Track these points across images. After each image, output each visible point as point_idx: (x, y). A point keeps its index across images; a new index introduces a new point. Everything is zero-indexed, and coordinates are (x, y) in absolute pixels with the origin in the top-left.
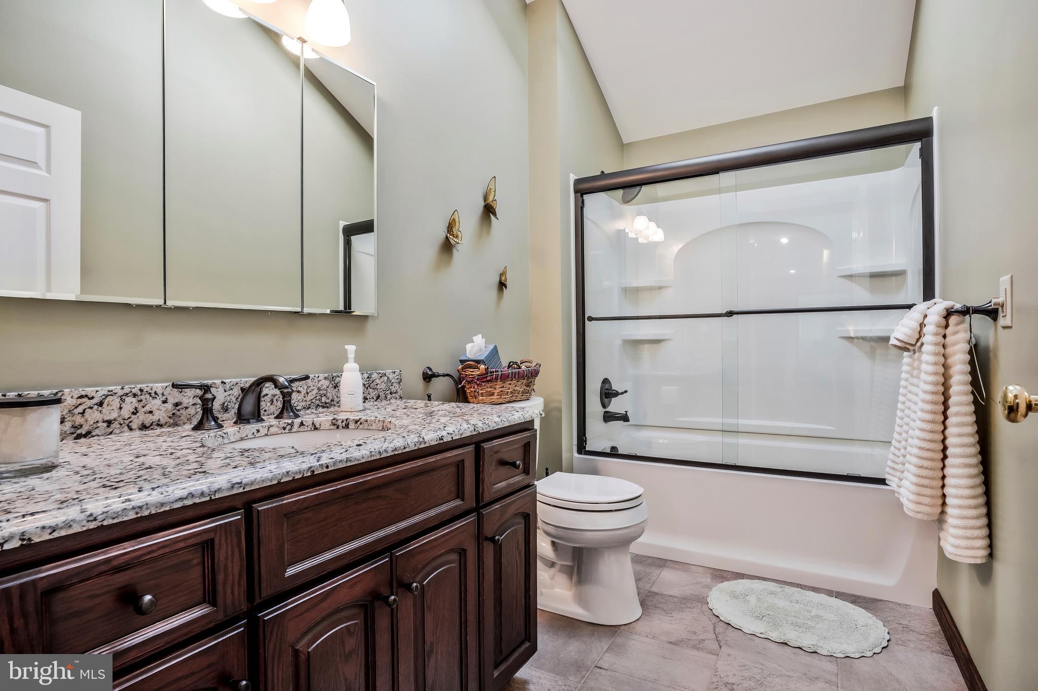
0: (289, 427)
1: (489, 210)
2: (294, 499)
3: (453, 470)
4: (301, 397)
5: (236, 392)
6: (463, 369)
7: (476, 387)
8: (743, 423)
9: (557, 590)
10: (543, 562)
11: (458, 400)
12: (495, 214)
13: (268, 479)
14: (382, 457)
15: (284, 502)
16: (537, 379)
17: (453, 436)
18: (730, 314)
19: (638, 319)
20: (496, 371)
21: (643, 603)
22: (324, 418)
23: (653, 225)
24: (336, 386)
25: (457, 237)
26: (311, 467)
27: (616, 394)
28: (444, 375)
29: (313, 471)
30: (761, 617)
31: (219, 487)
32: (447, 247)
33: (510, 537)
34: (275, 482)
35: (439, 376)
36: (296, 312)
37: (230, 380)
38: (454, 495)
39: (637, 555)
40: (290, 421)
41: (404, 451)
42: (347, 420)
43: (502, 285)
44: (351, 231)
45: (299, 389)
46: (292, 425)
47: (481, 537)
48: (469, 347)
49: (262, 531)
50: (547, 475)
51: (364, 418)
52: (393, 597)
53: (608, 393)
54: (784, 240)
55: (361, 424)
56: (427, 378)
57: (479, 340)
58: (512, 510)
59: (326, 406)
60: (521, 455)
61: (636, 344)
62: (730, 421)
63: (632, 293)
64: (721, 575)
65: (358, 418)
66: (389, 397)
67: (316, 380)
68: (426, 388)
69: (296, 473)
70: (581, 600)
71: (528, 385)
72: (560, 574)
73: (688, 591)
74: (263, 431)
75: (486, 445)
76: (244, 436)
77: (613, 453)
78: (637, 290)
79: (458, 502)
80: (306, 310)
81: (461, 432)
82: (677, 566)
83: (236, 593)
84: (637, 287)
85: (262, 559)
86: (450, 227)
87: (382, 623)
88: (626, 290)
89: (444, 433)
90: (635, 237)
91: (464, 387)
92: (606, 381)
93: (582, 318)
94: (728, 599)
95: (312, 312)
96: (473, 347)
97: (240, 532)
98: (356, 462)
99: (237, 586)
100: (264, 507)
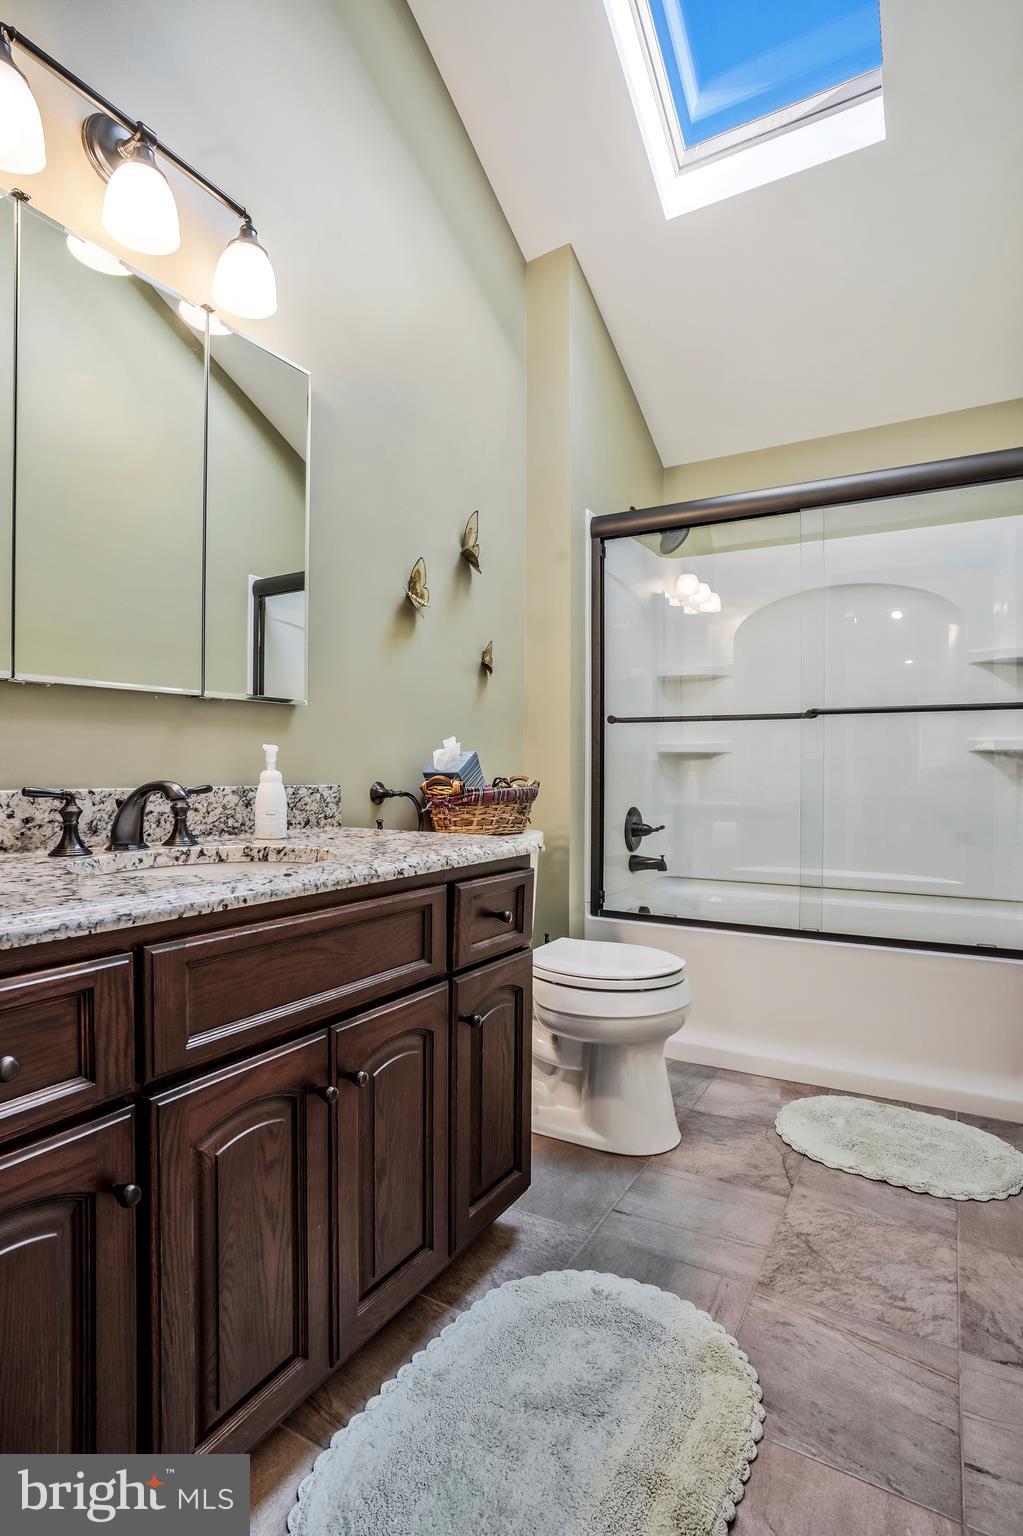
0: (183, 857)
1: (468, 559)
2: (200, 943)
3: (416, 918)
4: (199, 817)
5: (110, 806)
6: (428, 786)
7: (447, 812)
8: (831, 874)
9: (559, 1107)
10: (539, 1067)
11: (421, 828)
12: (476, 565)
13: (166, 913)
14: (319, 891)
15: (187, 945)
16: (534, 804)
17: (417, 869)
18: (813, 714)
19: (681, 720)
20: (475, 790)
21: (683, 1127)
22: (232, 847)
23: (705, 588)
24: (248, 804)
25: (422, 597)
26: (222, 901)
27: (649, 831)
28: (402, 794)
29: (226, 906)
30: (851, 1146)
31: (101, 918)
32: (408, 610)
33: (494, 1017)
34: (175, 917)
35: (393, 795)
36: (193, 696)
37: (100, 790)
38: (417, 953)
39: (676, 1062)
40: (185, 849)
41: (349, 886)
42: (265, 849)
43: (486, 668)
44: (265, 590)
45: (197, 806)
46: (187, 854)
47: (454, 1017)
48: (437, 754)
49: (157, 982)
50: (547, 942)
51: (290, 847)
52: (332, 1089)
53: (636, 830)
54: (897, 615)
55: (285, 854)
56: (378, 797)
57: (451, 744)
58: (498, 981)
59: (233, 832)
60: (511, 904)
61: (677, 759)
62: (812, 873)
63: (671, 684)
64: (794, 1090)
65: (281, 847)
66: (323, 822)
67: (221, 794)
68: (376, 812)
69: (204, 907)
70: (595, 1120)
71: (521, 812)
72: (565, 1084)
73: (747, 1110)
74: (148, 862)
75: (462, 886)
76: (122, 866)
77: (643, 915)
78: (681, 681)
79: (422, 964)
80: (208, 694)
81: (428, 865)
82: (732, 1077)
83: (122, 1065)
84: (681, 677)
85: (156, 1023)
86: (412, 583)
87: (316, 1125)
88: (664, 681)
89: (405, 866)
90: (679, 604)
91: (429, 812)
92: (633, 812)
93: (600, 720)
94: (804, 1121)
95: (215, 697)
96: (442, 754)
97: (128, 982)
98: (284, 897)
99: (122, 1056)
100: (161, 951)
